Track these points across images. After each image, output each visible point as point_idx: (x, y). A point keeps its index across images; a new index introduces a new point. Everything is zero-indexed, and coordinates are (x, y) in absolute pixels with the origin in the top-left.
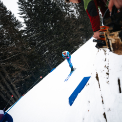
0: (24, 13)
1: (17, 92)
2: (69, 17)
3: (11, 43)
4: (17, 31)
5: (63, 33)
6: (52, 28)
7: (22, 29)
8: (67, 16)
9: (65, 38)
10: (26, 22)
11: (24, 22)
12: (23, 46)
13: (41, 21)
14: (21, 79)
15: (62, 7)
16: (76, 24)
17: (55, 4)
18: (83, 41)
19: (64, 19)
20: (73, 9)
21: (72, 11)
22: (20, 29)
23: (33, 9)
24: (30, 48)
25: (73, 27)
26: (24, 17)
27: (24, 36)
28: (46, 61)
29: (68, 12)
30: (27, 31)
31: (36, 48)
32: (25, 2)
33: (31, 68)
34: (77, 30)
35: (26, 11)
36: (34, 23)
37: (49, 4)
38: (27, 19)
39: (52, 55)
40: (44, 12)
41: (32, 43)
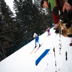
0: (16, 8)
1: (4, 54)
2: (42, 14)
3: (6, 24)
4: (10, 17)
5: (37, 23)
6: (31, 19)
7: (14, 17)
9: (38, 25)
11: (15, 13)
12: (13, 27)
13: (26, 14)
14: (8, 46)
15: (38, 8)
17: (34, 5)
19: (39, 15)
21: (44, 11)
22: (12, 17)
23: (22, 7)
24: (16, 28)
25: (43, 20)
26: (15, 10)
27: (14, 21)
28: (25, 37)
29: (41, 11)
30: (16, 18)
31: (20, 29)
32: (18, 2)
33: (16, 40)
34: (45, 22)
35: (18, 7)
36: (21, 14)
37: (31, 5)
38: (17, 12)
39: (29, 34)
40: (28, 9)
41: (18, 26)
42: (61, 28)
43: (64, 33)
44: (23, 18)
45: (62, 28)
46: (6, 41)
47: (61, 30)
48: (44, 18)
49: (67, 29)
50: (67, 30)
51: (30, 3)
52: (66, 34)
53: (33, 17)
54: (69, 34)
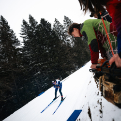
0: (25, 34)
2: (65, 45)
4: (14, 48)
5: (57, 58)
6: (48, 51)
7: (20, 47)
8: (63, 43)
9: (59, 62)
10: (24, 42)
12: (16, 63)
15: (60, 35)
17: (54, 32)
18: (75, 68)
20: (69, 39)
21: (68, 40)
22: (17, 47)
23: (34, 33)
25: (68, 54)
27: (20, 54)
30: (23, 50)
31: (29, 67)
32: (29, 26)
33: (19, 88)
35: (28, 33)
36: (32, 43)
38: (26, 40)
40: (43, 37)
41: (26, 61)
42: (104, 87)
44: (35, 49)
45: (106, 88)
46: (1, 89)
48: (69, 52)
49: (115, 93)
50: (115, 95)
51: (48, 28)
53: (51, 49)
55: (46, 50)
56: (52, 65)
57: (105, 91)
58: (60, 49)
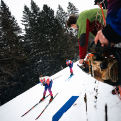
0: (27, 22)
2: (68, 34)
4: (15, 35)
5: (59, 47)
7: (21, 35)
8: (66, 32)
9: (60, 52)
10: (26, 30)
12: (18, 51)
13: (41, 32)
15: (63, 24)
16: (73, 41)
17: (57, 20)
18: (77, 58)
19: (63, 35)
21: (71, 29)
22: (19, 35)
23: (36, 20)
24: (24, 55)
25: (70, 43)
26: (25, 25)
27: (21, 42)
28: (37, 70)
29: (67, 29)
30: (25, 38)
31: (30, 56)
32: (30, 12)
34: (72, 47)
35: (29, 20)
36: (34, 32)
37: (52, 19)
38: (28, 28)
39: (44, 65)
40: (46, 25)
41: (27, 50)
42: (92, 68)
43: (98, 76)
44: (37, 38)
45: (94, 68)
46: (4, 75)
47: (93, 71)
48: (71, 42)
51: (50, 15)
52: (101, 77)
53: (54, 38)
54: (105, 79)
55: (48, 39)
56: (54, 54)
57: (94, 71)
58: (63, 38)
